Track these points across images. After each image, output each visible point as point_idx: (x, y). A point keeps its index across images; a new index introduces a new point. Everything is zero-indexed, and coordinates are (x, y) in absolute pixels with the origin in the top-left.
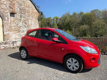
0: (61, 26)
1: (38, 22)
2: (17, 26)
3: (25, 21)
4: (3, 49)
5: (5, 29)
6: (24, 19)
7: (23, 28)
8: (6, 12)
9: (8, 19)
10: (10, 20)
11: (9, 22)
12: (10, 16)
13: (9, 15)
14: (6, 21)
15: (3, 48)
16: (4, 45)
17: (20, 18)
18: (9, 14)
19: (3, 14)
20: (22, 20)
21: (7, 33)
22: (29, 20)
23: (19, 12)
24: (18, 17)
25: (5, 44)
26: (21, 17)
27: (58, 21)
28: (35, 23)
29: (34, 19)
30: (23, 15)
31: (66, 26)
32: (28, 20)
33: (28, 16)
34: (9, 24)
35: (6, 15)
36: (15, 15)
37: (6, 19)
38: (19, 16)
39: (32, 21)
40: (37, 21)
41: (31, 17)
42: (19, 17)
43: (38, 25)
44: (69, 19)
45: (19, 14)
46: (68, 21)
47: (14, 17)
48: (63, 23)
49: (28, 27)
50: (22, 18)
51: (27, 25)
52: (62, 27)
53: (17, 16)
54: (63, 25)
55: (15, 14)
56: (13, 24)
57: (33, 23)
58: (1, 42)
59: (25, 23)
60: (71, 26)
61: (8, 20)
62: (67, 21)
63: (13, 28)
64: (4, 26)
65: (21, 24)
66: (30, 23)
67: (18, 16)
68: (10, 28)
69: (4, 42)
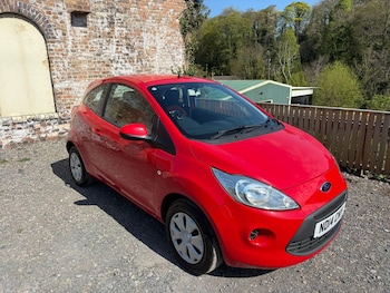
0: (315, 42)
1: (181, 39)
2: (98, 59)
3: (126, 38)
4: (54, 138)
5: (55, 71)
6: (125, 31)
7: (119, 65)
8: (54, 9)
9: (64, 34)
10: (70, 38)
11: (69, 48)
12: (73, 24)
13: (68, 22)
14: (59, 42)
15: (56, 134)
16: (56, 127)
17: (107, 30)
18: (66, 17)
19: (44, 18)
20: (117, 34)
21: (65, 84)
22: (143, 34)
23: (102, 6)
24: (99, 25)
25: (60, 123)
26: (111, 24)
27: (305, 22)
28: (170, 42)
29: (165, 29)
30: (118, 14)
31: (339, 41)
32: (139, 32)
33: (139, 17)
34: (70, 54)
35: (58, 21)
36: (89, 18)
37: (59, 35)
38: (105, 20)
39: (157, 37)
40: (179, 33)
41: (150, 20)
42: (106, 24)
43: (182, 50)
44: (357, 9)
45: (105, 14)
46: (351, 18)
47: (85, 25)
48: (326, 31)
49: (139, 60)
50: (117, 29)
51: (135, 54)
52: (318, 45)
53: (98, 21)
54: (324, 37)
55: (89, 16)
56: (84, 54)
57: (160, 44)
58: (47, 117)
59: (129, 46)
60: (361, 40)
61: (64, 40)
62: (341, 21)
63: (85, 66)
64: (54, 61)
65: (111, 51)
66: (146, 45)
67: (100, 21)
68: (73, 66)
69: (56, 116)
